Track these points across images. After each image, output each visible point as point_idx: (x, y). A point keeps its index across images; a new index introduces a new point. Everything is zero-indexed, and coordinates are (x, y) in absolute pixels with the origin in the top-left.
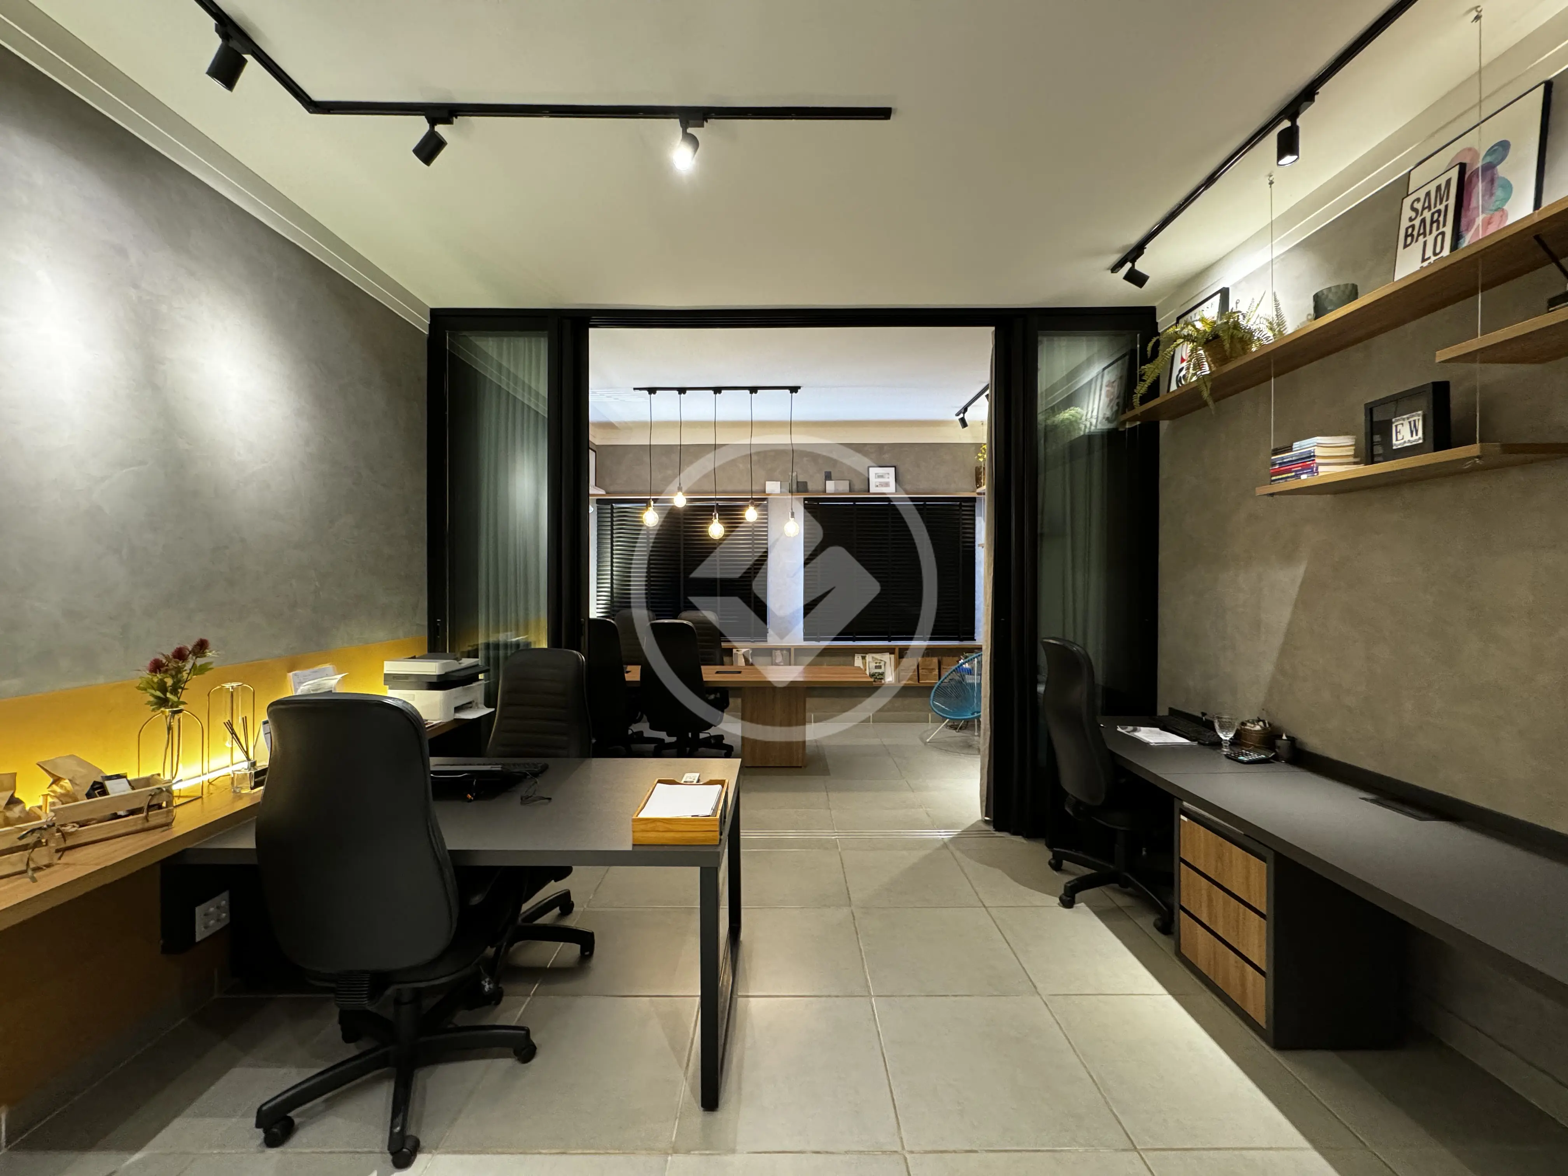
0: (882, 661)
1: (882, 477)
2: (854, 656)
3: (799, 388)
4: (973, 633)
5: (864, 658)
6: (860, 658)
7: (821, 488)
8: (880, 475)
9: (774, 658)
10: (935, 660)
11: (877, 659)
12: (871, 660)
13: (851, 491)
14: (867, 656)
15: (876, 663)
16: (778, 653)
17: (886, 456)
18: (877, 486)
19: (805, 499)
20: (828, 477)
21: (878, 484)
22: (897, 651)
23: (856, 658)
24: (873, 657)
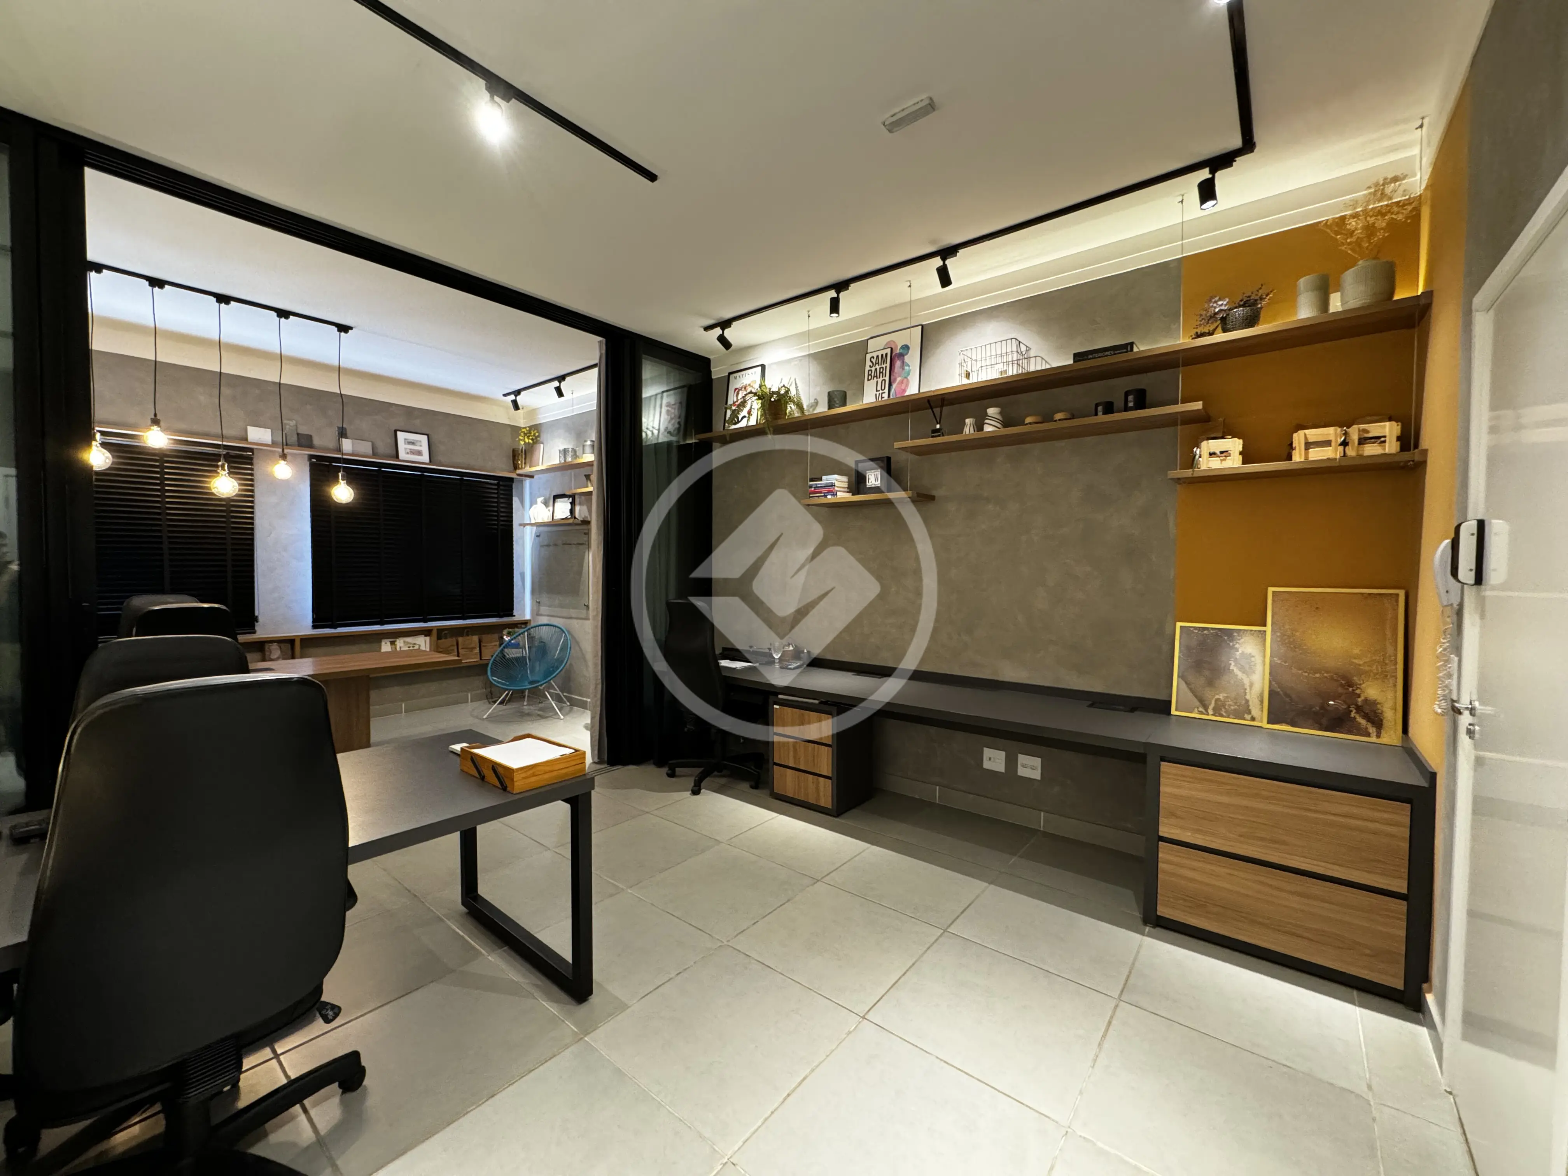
0: (415, 644)
1: (413, 443)
2: (381, 642)
3: (351, 328)
4: (512, 609)
5: (393, 643)
6: (389, 644)
7: (332, 444)
8: (409, 441)
9: (267, 653)
10: (475, 638)
11: (408, 643)
12: (402, 645)
13: (375, 454)
14: (398, 640)
15: (409, 647)
16: (275, 646)
17: (417, 422)
18: (408, 453)
19: (311, 457)
20: (342, 433)
21: (409, 451)
22: (435, 632)
23: (383, 643)
24: (404, 642)
